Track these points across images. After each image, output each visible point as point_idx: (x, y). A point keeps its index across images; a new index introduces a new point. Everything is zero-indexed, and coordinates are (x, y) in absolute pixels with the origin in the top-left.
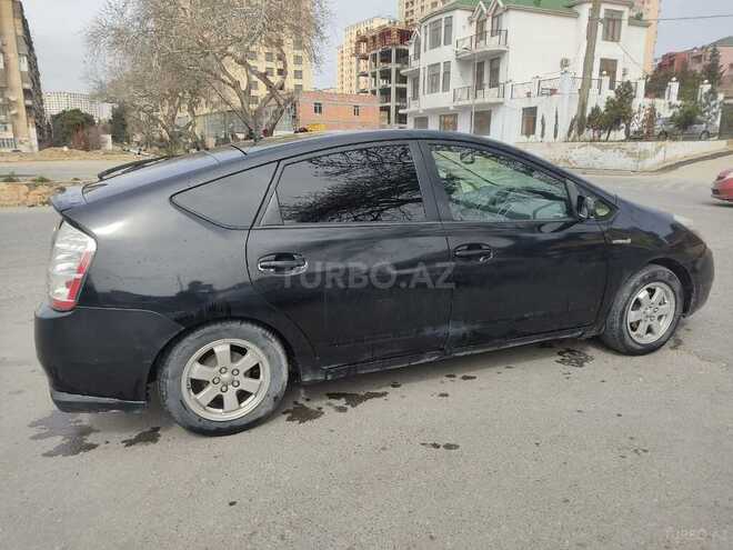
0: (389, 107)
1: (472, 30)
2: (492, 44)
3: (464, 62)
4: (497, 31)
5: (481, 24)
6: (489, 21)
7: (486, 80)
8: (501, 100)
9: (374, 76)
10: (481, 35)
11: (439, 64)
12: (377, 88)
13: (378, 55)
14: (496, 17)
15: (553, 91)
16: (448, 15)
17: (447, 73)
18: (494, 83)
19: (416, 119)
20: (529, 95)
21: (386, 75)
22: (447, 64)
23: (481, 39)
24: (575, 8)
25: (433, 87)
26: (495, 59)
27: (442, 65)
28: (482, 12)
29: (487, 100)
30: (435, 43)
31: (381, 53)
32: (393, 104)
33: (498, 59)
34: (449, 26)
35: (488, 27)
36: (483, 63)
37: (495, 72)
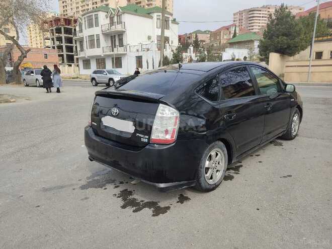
0: (63, 55)
1: (108, 21)
2: (119, 28)
3: (106, 35)
4: (120, 22)
5: (112, 19)
6: (116, 18)
7: (117, 43)
8: (125, 53)
9: (53, 39)
10: (112, 23)
11: (94, 35)
12: (55, 46)
13: (54, 30)
14: (119, 16)
15: (148, 50)
16: (95, 13)
17: (98, 40)
18: (121, 45)
19: (83, 61)
20: (138, 50)
21: (59, 39)
22: (98, 36)
23: (112, 25)
24: (151, 14)
25: (92, 45)
26: (121, 35)
27: (95, 36)
28: (112, 13)
29: (119, 53)
30: (91, 26)
31: (56, 29)
32: (65, 53)
33: (122, 34)
34: (97, 18)
35: (115, 19)
36: (115, 36)
37: (121, 40)
